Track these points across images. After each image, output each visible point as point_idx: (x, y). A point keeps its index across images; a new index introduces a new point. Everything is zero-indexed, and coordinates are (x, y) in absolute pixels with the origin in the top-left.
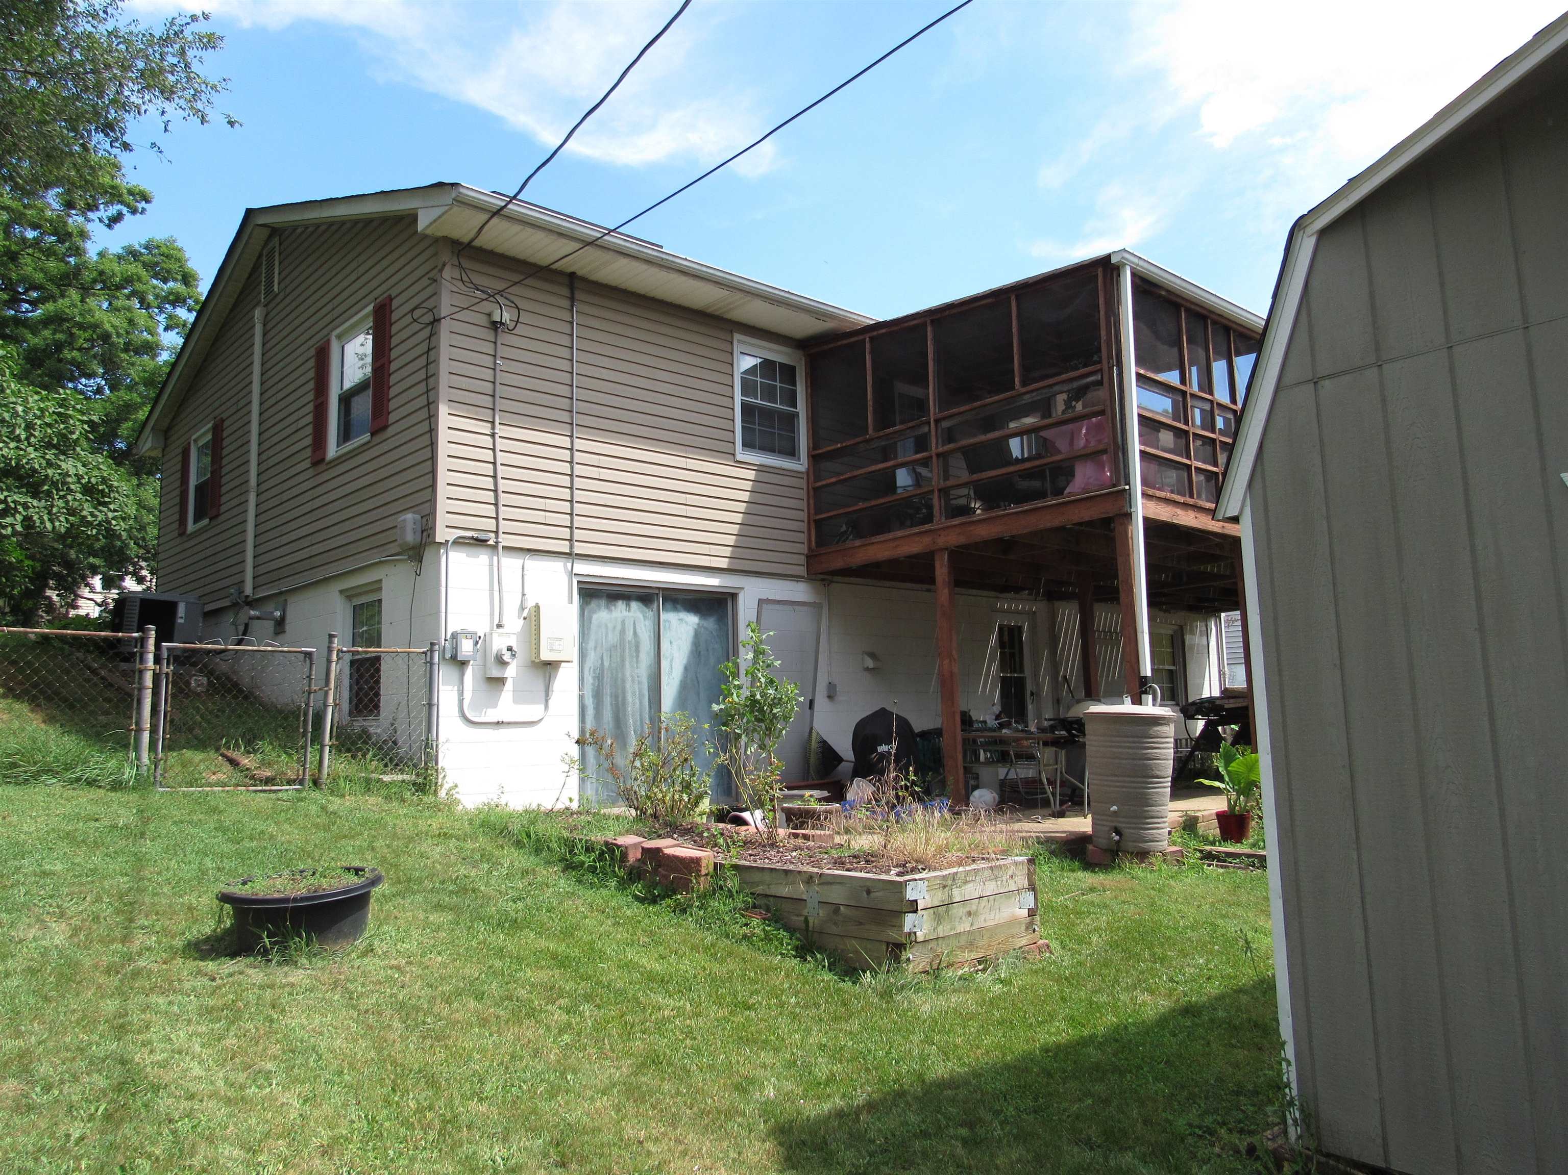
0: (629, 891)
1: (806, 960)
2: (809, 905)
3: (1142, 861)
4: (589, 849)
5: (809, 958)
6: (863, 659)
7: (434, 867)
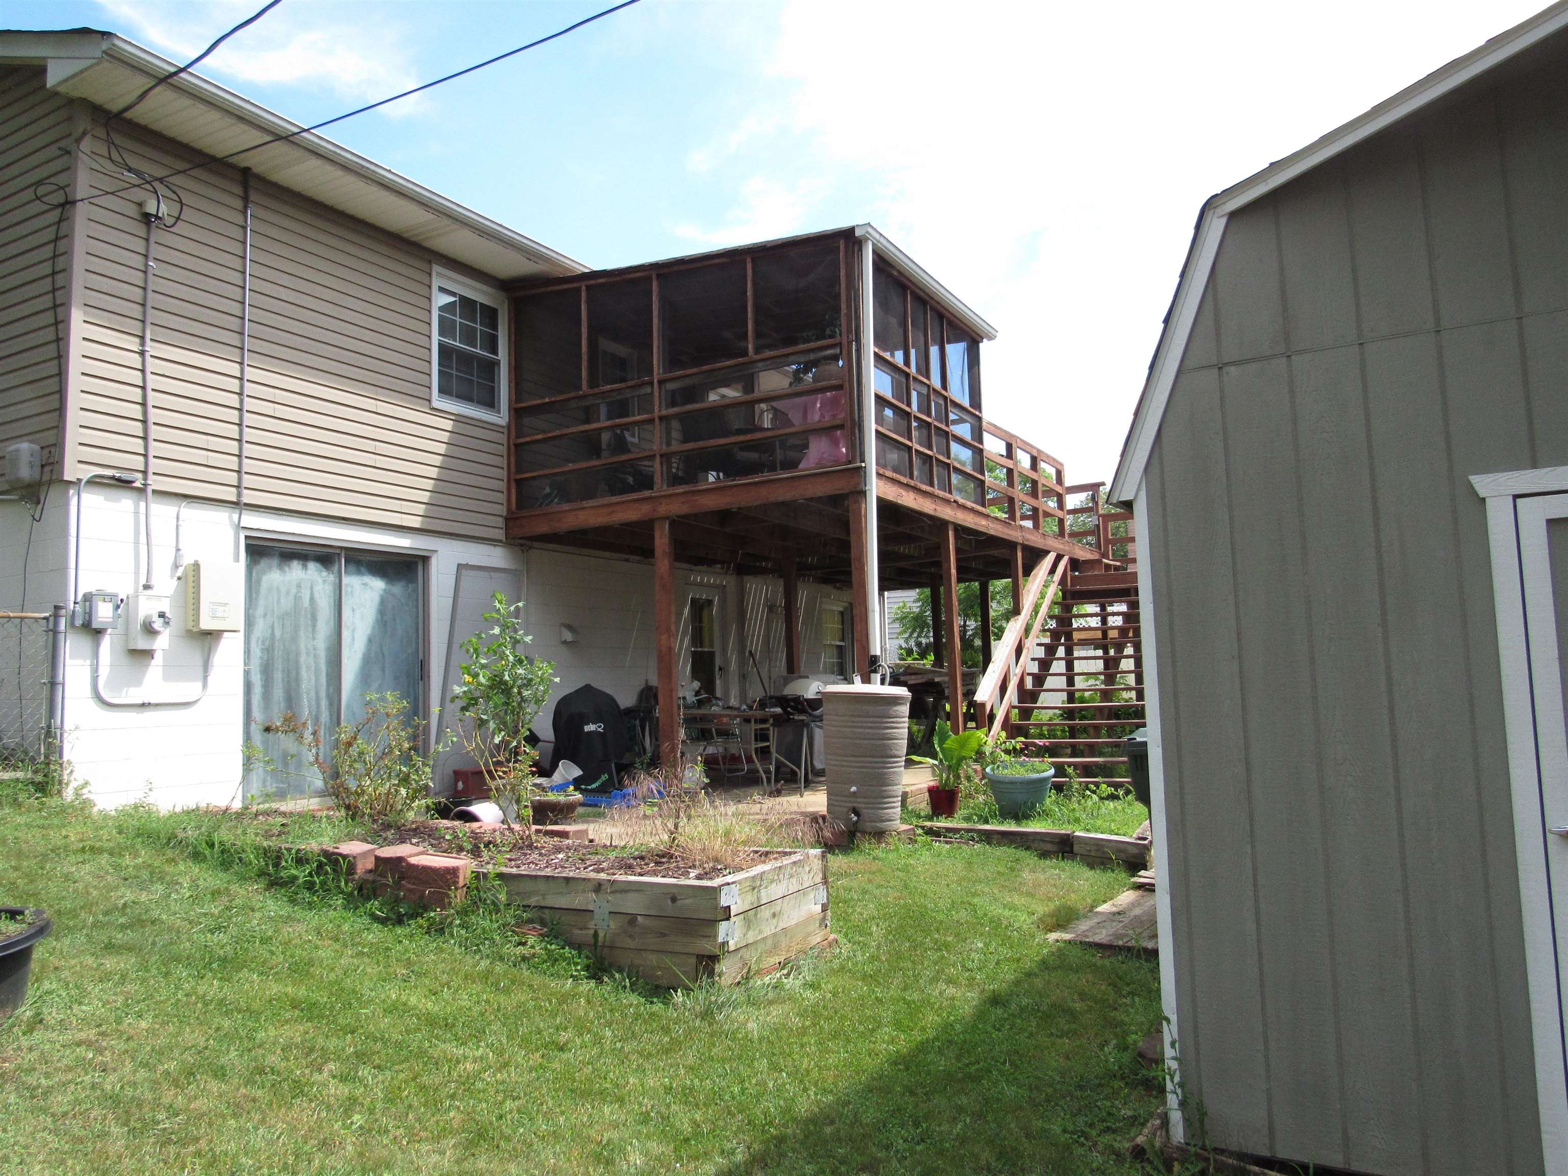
0: (362, 909)
1: (602, 982)
2: (596, 916)
3: (879, 842)
4: (300, 860)
5: (606, 979)
6: (560, 633)
7: (88, 893)
